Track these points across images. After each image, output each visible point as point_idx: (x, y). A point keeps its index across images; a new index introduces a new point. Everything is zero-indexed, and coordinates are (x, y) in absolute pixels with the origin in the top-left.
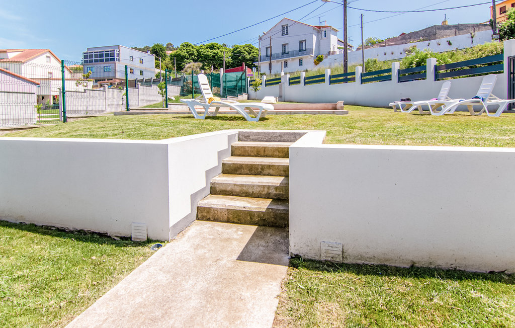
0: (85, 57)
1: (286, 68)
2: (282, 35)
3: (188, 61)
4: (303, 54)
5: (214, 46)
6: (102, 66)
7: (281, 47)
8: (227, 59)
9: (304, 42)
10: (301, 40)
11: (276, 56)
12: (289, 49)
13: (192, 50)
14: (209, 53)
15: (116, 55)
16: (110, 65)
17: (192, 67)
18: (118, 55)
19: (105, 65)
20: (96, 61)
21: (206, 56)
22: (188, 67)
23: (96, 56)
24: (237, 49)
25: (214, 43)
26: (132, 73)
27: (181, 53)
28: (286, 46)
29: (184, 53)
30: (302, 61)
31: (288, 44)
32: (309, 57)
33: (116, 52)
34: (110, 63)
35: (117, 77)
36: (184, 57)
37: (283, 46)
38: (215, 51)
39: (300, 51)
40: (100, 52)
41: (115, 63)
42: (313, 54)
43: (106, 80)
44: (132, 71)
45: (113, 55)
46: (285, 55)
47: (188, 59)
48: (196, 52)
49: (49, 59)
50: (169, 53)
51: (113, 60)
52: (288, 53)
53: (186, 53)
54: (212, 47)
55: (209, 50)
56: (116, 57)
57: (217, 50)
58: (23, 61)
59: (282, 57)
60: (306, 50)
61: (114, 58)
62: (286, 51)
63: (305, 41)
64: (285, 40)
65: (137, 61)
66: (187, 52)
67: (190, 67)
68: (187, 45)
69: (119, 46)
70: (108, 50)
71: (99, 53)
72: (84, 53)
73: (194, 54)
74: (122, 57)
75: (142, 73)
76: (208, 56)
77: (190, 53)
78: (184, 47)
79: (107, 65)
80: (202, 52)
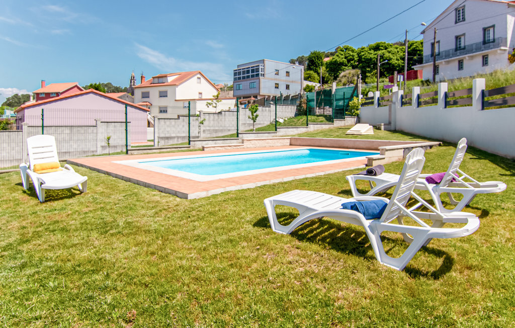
0: (235, 74)
1: (461, 71)
2: (456, 22)
3: (346, 68)
4: (489, 48)
5: (379, 46)
6: (249, 82)
7: (454, 40)
8: (397, 62)
9: (491, 30)
10: (486, 26)
11: (444, 54)
12: (465, 42)
13: (352, 54)
14: (372, 56)
15: (260, 70)
16: (255, 81)
17: (348, 75)
18: (263, 70)
19: (251, 81)
20: (244, 78)
21: (368, 59)
22: (343, 76)
23: (244, 73)
24: (411, 46)
25: (379, 42)
26: (278, 88)
27: (338, 60)
28: (462, 38)
29: (341, 59)
30: (487, 58)
31: (464, 35)
32: (499, 51)
33: (260, 67)
34: (255, 80)
35: (261, 94)
36: (342, 64)
37: (458, 38)
38: (380, 52)
39: (484, 42)
40: (243, 69)
41: (259, 79)
42: (506, 46)
43: (252, 97)
44: (277, 86)
45: (258, 70)
46: (458, 51)
47: (346, 66)
48: (357, 56)
49: (199, 80)
50: (327, 60)
51: (257, 75)
52: (464, 48)
53: (344, 59)
54: (377, 48)
55: (372, 51)
56: (260, 73)
57: (384, 51)
58: (177, 84)
59: (456, 55)
60: (494, 41)
61: (259, 74)
62: (462, 45)
63: (493, 26)
64: (460, 29)
65: (283, 73)
66: (346, 58)
67: (345, 76)
68: (346, 49)
69: (264, 60)
70: (253, 65)
71: (246, 70)
72: (235, 71)
73: (354, 59)
74: (267, 71)
75: (288, 87)
76: (371, 59)
77: (349, 58)
78: (343, 51)
79: (253, 81)
80: (363, 55)
